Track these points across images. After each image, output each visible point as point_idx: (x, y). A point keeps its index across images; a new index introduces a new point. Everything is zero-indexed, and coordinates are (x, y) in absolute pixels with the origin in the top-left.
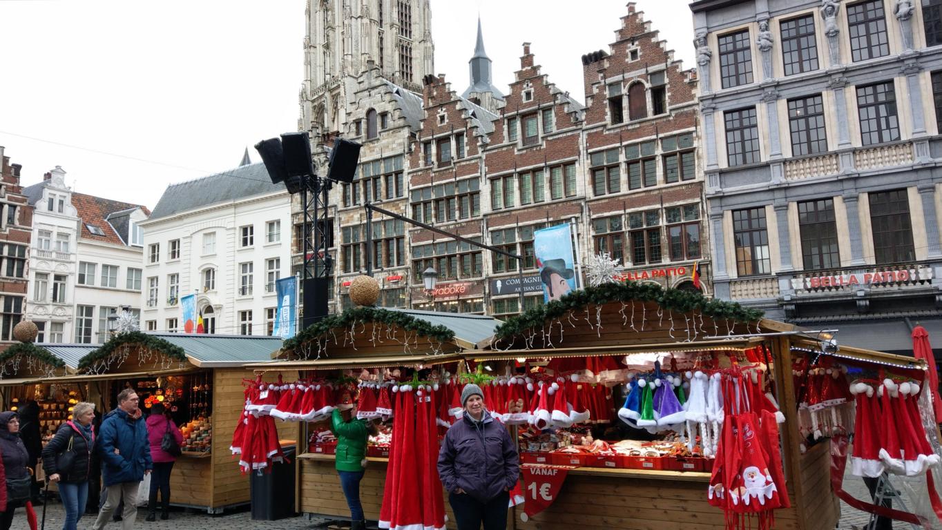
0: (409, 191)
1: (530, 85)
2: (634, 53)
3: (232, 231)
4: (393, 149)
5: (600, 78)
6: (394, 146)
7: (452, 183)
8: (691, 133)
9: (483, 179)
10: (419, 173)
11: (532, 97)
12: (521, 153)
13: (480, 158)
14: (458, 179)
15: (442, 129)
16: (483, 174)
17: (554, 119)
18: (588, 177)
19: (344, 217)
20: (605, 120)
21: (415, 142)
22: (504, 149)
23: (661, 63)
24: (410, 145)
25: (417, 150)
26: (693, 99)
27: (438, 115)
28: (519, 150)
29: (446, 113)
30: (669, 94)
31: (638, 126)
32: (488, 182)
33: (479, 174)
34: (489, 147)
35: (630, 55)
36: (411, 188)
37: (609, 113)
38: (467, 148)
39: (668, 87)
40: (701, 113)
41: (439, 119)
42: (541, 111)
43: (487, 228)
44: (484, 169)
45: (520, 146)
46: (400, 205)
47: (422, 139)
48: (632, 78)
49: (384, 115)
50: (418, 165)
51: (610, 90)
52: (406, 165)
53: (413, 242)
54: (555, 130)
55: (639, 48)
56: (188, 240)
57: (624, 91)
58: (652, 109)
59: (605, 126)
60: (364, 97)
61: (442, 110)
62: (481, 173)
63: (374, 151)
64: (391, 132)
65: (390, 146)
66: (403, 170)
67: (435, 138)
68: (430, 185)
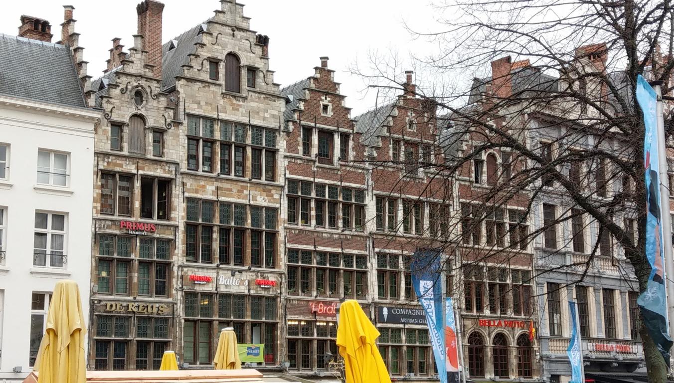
0: (286, 178)
1: (414, 115)
4: (264, 118)
6: (267, 115)
7: (337, 186)
9: (370, 193)
10: (299, 161)
11: (415, 127)
12: (405, 179)
13: (368, 170)
14: (344, 184)
15: (326, 121)
16: (370, 188)
17: (433, 158)
18: (460, 225)
19: (189, 183)
22: (390, 169)
27: (321, 103)
28: (404, 176)
29: (330, 104)
32: (374, 198)
33: (365, 186)
34: (375, 162)
36: (288, 176)
37: (474, 172)
38: (352, 154)
42: (422, 145)
43: (374, 248)
44: (371, 183)
45: (404, 172)
46: (273, 192)
47: (303, 123)
48: (490, 149)
49: (252, 70)
51: (474, 151)
52: (282, 144)
53: (289, 242)
55: (494, 125)
57: (485, 157)
58: (502, 183)
59: (471, 182)
60: (226, 34)
61: (326, 98)
62: (368, 186)
63: (238, 110)
64: (263, 96)
65: (261, 114)
66: (278, 150)
67: (318, 128)
68: (312, 179)
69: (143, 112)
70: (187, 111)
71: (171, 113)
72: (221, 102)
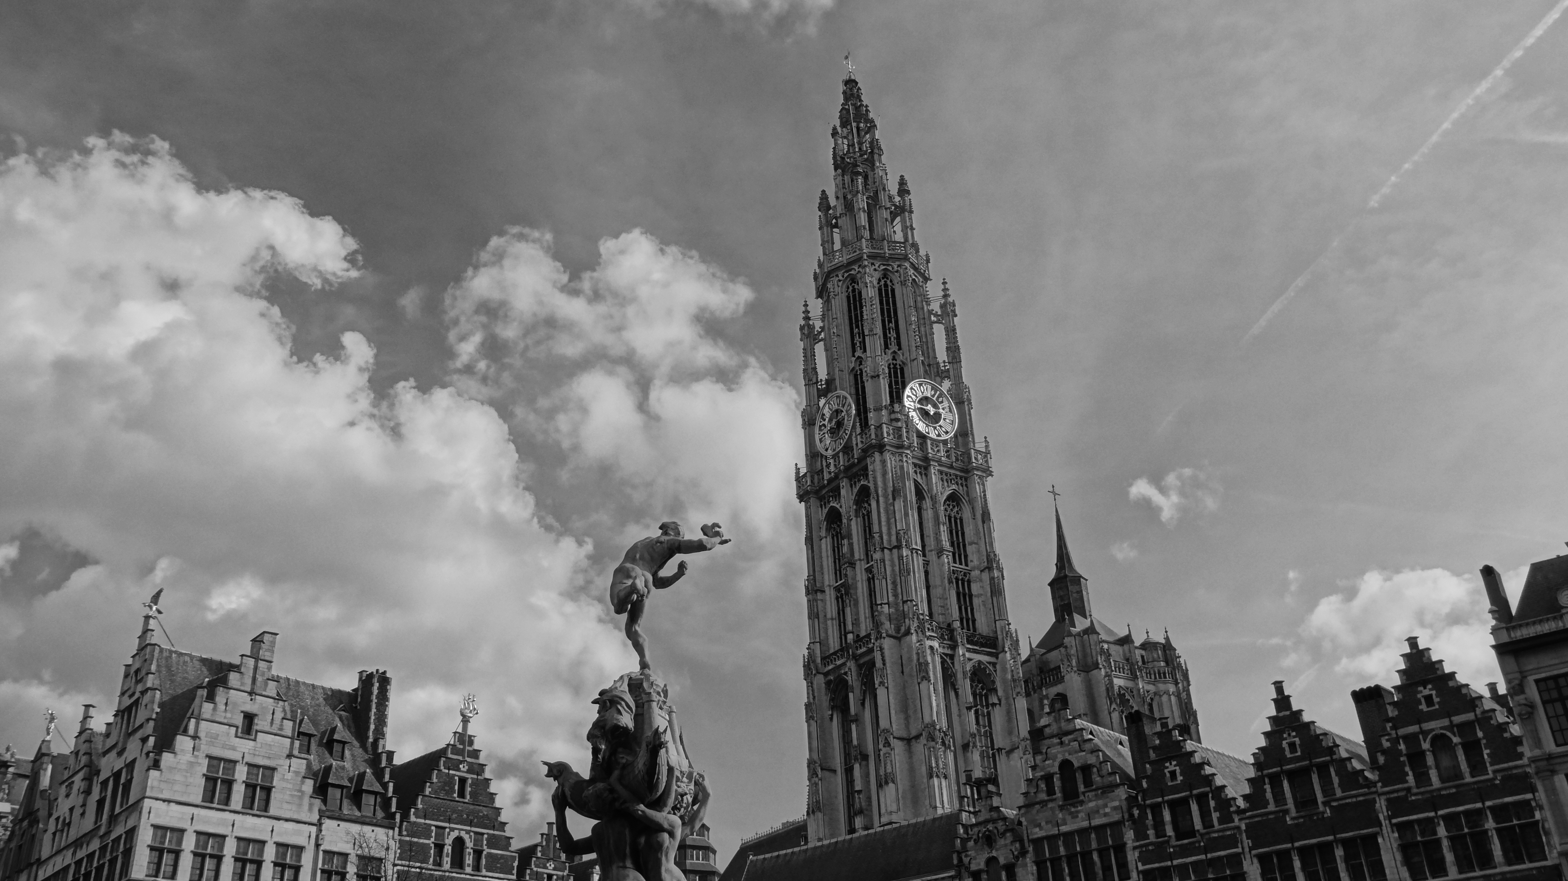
0: (1139, 872)
1: (1294, 734)
2: (1429, 699)
4: (1106, 815)
5: (1389, 729)
6: (1107, 810)
7: (1201, 861)
8: (1528, 802)
9: (1248, 856)
10: (1150, 848)
11: (1299, 750)
12: (1296, 822)
13: (1238, 828)
14: (1209, 856)
15: (1176, 789)
16: (1247, 850)
17: (1336, 780)
18: (1399, 857)
20: (1407, 782)
21: (1139, 807)
22: (1271, 817)
23: (1469, 712)
24: (1130, 809)
25: (1143, 815)
26: (1521, 759)
27: (1166, 771)
28: (1293, 819)
29: (1177, 768)
30: (1488, 751)
31: (1454, 790)
32: (1255, 861)
33: (1239, 850)
34: (1248, 814)
35: (1423, 700)
36: (1141, 867)
37: (1410, 773)
38: (1215, 816)
39: (1484, 741)
40: (1535, 777)
41: (1168, 775)
42: (1314, 769)
44: (1247, 843)
45: (1293, 813)
47: (1148, 802)
48: (1433, 730)
49: (1086, 769)
50: (1147, 837)
51: (1405, 743)
52: (1129, 836)
54: (1339, 793)
55: (1434, 692)
57: (1426, 746)
58: (1468, 770)
59: (1408, 789)
60: (1054, 745)
61: (1171, 764)
62: (1243, 848)
63: (1077, 817)
64: (1100, 792)
65: (1101, 812)
66: (1125, 844)
67: (1167, 802)
68: (1169, 863)
69: (994, 854)
70: (1030, 837)
71: (1018, 845)
72: (1060, 816)
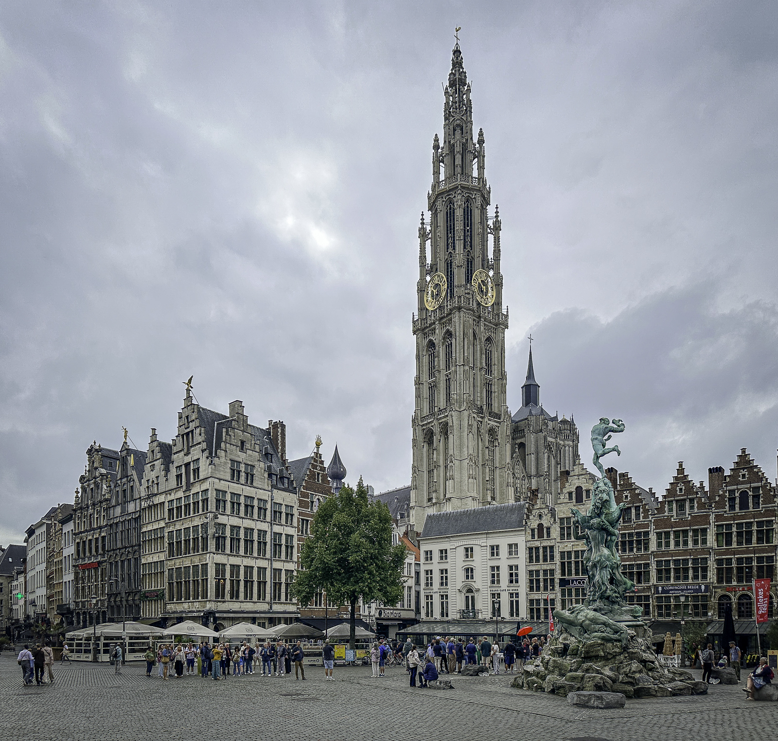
3: (485, 548)
7: (632, 532)
13: (650, 521)
14: (637, 531)
18: (714, 537)
19: (561, 546)
22: (665, 517)
32: (655, 534)
34: (656, 516)
43: (654, 558)
44: (653, 527)
56: (454, 550)
60: (575, 479)
62: (651, 529)
69: (542, 522)
70: (559, 517)
71: (553, 519)
